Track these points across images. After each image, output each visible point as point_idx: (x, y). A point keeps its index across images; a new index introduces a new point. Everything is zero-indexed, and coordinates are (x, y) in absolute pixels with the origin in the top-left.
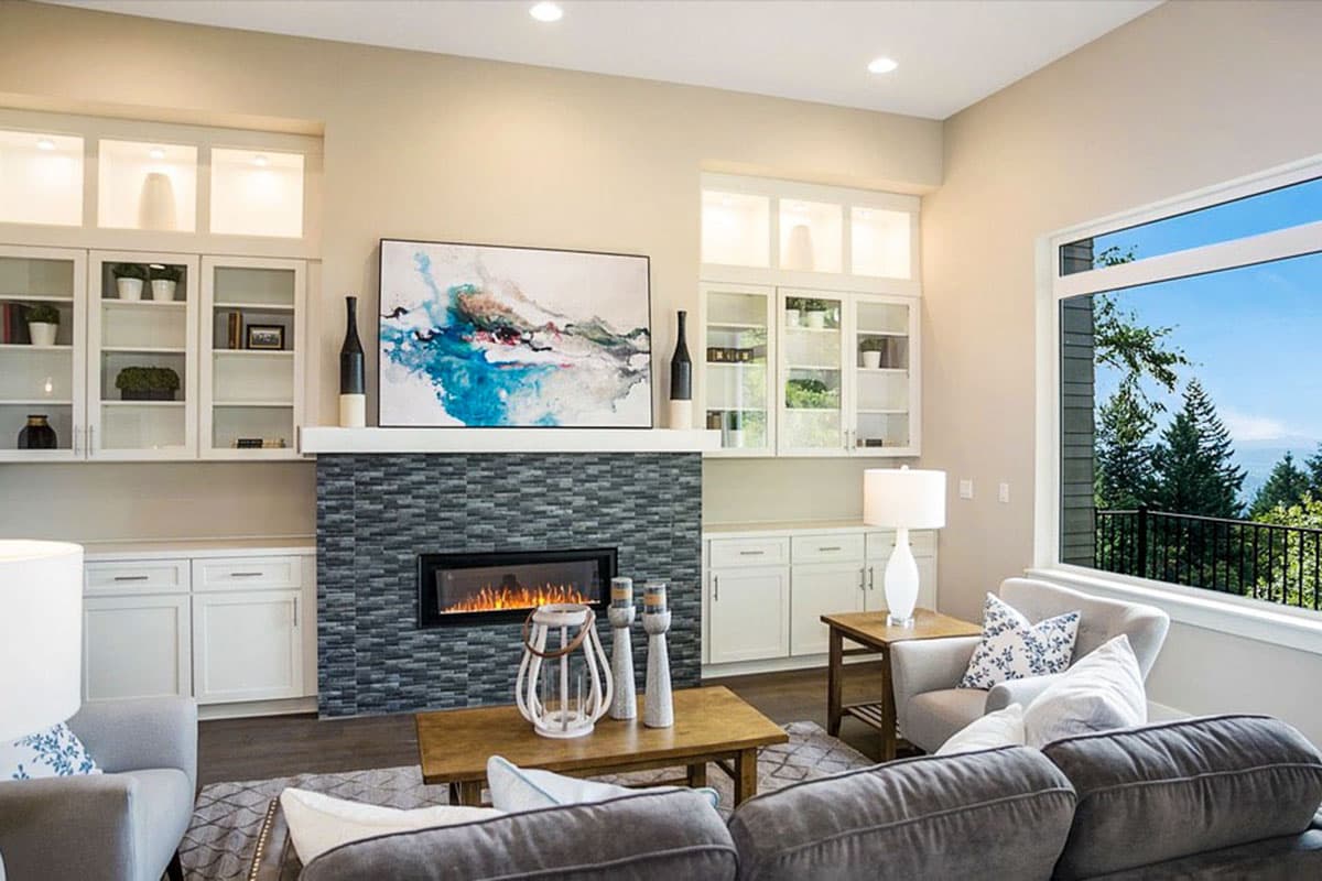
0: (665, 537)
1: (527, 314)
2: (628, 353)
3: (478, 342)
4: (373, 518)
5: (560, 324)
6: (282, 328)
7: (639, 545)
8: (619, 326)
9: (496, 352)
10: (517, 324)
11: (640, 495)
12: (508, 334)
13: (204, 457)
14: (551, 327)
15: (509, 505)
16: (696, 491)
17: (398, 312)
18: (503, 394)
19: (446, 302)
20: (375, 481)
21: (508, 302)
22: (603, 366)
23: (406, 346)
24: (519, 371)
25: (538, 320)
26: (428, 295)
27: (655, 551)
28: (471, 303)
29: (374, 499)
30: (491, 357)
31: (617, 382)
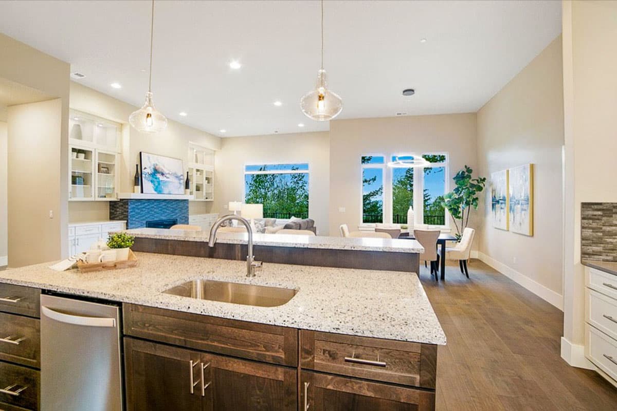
0: (184, 216)
1: (166, 171)
2: (180, 179)
3: (158, 176)
4: (138, 213)
5: (170, 173)
6: (107, 168)
7: (180, 218)
8: (179, 174)
9: (161, 178)
10: (164, 173)
11: (180, 208)
12: (163, 174)
13: (96, 200)
14: (169, 174)
15: (161, 210)
16: (188, 207)
17: (145, 168)
18: (162, 187)
19: (152, 167)
20: (139, 205)
21: (163, 168)
22: (176, 181)
23: (147, 176)
24: (165, 182)
25: (167, 172)
26: (150, 165)
27: (182, 219)
28: (157, 167)
29: (138, 209)
30: (161, 179)
31: (179, 185)
